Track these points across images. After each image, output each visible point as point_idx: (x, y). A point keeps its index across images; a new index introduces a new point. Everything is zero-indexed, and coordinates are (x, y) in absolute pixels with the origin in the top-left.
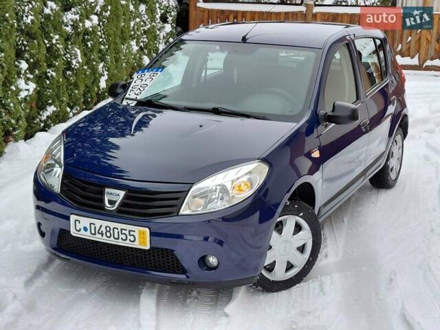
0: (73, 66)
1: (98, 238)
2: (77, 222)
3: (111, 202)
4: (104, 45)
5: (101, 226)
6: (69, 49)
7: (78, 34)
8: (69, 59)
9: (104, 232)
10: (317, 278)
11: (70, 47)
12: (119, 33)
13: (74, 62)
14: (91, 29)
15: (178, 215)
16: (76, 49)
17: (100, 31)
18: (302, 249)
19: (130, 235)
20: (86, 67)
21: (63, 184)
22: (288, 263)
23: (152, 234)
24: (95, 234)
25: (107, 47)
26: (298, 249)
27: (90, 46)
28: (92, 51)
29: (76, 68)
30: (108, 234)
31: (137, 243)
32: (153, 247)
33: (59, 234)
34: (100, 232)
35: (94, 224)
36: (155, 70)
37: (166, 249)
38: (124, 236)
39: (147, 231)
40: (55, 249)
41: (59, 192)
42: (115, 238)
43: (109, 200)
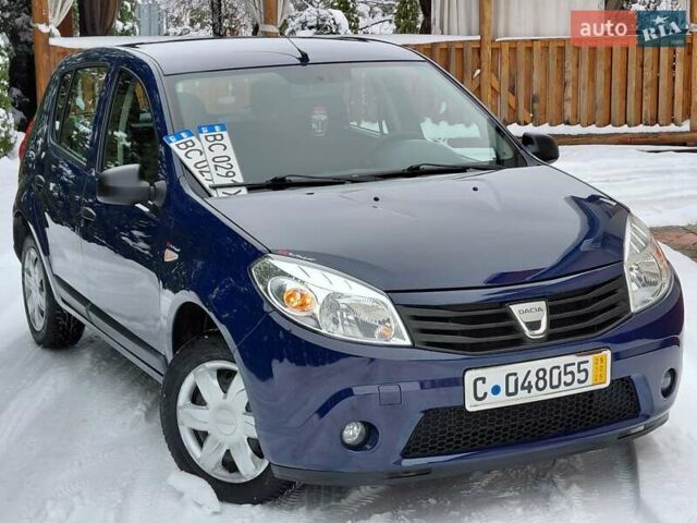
2: (480, 382)
3: (534, 325)
5: (529, 372)
19: (579, 371)
24: (516, 393)
30: (541, 384)
31: (589, 381)
32: (612, 382)
33: (419, 426)
34: (526, 385)
35: (515, 374)
36: (205, 130)
37: (622, 379)
38: (570, 376)
39: (608, 354)
40: (399, 463)
41: (408, 342)
42: (552, 387)
43: (527, 324)
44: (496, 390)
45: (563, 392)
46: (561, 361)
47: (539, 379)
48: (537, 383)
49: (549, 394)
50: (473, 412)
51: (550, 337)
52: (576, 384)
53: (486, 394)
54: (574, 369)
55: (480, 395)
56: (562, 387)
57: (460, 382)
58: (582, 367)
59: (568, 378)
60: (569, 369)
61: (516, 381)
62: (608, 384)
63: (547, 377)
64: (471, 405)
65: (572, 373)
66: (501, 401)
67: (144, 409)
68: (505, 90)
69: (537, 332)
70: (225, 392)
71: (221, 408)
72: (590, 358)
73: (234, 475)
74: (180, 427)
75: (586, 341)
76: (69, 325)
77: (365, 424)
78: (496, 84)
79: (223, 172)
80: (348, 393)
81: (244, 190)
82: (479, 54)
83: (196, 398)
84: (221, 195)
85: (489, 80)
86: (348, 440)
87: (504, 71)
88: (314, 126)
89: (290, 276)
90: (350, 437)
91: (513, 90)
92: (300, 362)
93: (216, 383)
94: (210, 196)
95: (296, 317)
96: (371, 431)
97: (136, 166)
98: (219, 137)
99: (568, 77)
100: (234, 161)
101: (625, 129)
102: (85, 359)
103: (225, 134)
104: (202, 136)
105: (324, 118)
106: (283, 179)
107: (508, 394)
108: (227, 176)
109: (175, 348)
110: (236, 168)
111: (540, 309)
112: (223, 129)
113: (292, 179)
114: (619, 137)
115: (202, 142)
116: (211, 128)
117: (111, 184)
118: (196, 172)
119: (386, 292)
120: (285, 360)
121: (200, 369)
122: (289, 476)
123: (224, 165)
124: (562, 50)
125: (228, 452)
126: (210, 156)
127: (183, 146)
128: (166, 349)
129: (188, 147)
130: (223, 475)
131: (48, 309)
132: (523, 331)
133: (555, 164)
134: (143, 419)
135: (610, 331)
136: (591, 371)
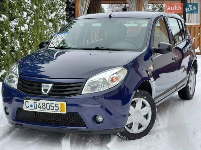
0: (15, 50)
1: (38, 110)
2: (27, 103)
3: (46, 90)
4: (31, 40)
5: (40, 103)
6: (13, 40)
7: (18, 33)
8: (13, 46)
9: (42, 107)
10: (155, 133)
11: (13, 39)
12: (38, 35)
13: (16, 47)
14: (24, 31)
15: (81, 94)
16: (17, 40)
17: (29, 33)
18: (146, 117)
19: (56, 107)
20: (22, 52)
21: (19, 84)
22: (139, 124)
23: (68, 105)
24: (36, 108)
25: (33, 41)
26: (144, 116)
27: (24, 40)
28: (25, 43)
29: (17, 50)
31: (59, 110)
32: (68, 112)
33: (17, 111)
38: (53, 107)
39: (65, 103)
41: (16, 88)
42: (47, 109)
43: (44, 89)
44: (31, 106)
46: (50, 102)
52: (55, 110)
55: (27, 106)
56: (50, 110)
61: (37, 105)
62: (65, 113)
63: (46, 106)
64: (25, 108)
111: (49, 86)
113: (65, 47)
132: (42, 91)
136: (59, 107)
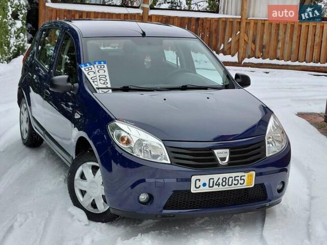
1: (216, 189)
3: (223, 159)
5: (219, 178)
15: (266, 158)
19: (241, 180)
24: (213, 187)
30: (224, 184)
31: (245, 184)
32: (255, 185)
33: (171, 197)
34: (218, 183)
35: (213, 179)
36: (97, 63)
37: (260, 184)
38: (237, 181)
39: (254, 173)
40: (161, 211)
41: (169, 162)
42: (228, 185)
43: (220, 158)
44: (204, 185)
45: (233, 187)
46: (233, 175)
47: (223, 181)
48: (222, 183)
49: (227, 188)
50: (194, 193)
51: (229, 164)
52: (239, 185)
53: (200, 186)
54: (239, 178)
55: (197, 186)
56: (233, 185)
57: (190, 180)
58: (242, 178)
59: (236, 182)
60: (236, 178)
61: (213, 182)
62: (253, 186)
63: (227, 181)
64: (193, 190)
65: (237, 180)
66: (206, 189)
67: (64, 177)
68: (250, 42)
69: (224, 162)
70: (94, 175)
71: (93, 182)
72: (246, 174)
73: (95, 210)
74: (75, 188)
75: (246, 167)
76: (38, 138)
77: (148, 194)
78: (246, 38)
79: (103, 82)
80: (143, 181)
81: (110, 91)
82: (240, 24)
83: (82, 176)
84: (101, 92)
85: (244, 37)
86: (142, 200)
87: (251, 33)
88: (145, 64)
89: (123, 130)
90: (142, 199)
91: (254, 42)
92: (124, 166)
93: (91, 171)
94: (96, 92)
95: (124, 148)
96: (151, 198)
97: (67, 76)
98: (102, 67)
99: (280, 38)
100: (108, 78)
101: (304, 64)
102: (43, 153)
103: (105, 65)
104: (95, 66)
105: (149, 60)
106: (128, 87)
107: (209, 187)
108: (104, 84)
109: (76, 155)
110: (108, 81)
111: (226, 153)
112: (105, 64)
113: (132, 87)
114: (301, 67)
115: (95, 68)
116: (100, 63)
117: (56, 83)
118: (91, 81)
119: (162, 140)
120: (119, 164)
121: (85, 165)
122: (118, 213)
123: (103, 79)
124: (278, 25)
125: (94, 200)
126: (98, 74)
127: (87, 69)
128: (73, 154)
129: (89, 70)
130: (91, 210)
131: (29, 130)
132: (218, 161)
133: (246, 88)
134: (63, 182)
135: (256, 163)
136: (246, 179)
